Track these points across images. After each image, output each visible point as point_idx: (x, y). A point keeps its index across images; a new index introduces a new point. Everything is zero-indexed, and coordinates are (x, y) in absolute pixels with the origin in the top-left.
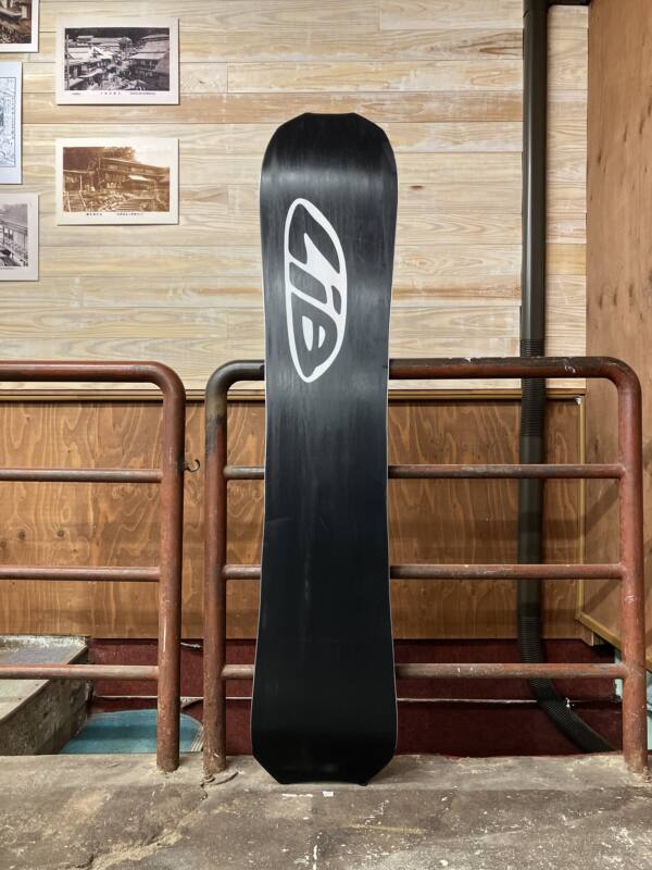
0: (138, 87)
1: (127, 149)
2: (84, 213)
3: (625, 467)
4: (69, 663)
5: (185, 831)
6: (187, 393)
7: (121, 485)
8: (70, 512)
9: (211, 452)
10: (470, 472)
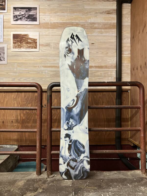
0: (30, 21)
1: (27, 34)
2: (17, 49)
3: (141, 106)
4: (15, 151)
5: (43, 189)
6: (43, 90)
7: (26, 111)
8: (14, 117)
9: (48, 103)
10: (106, 107)
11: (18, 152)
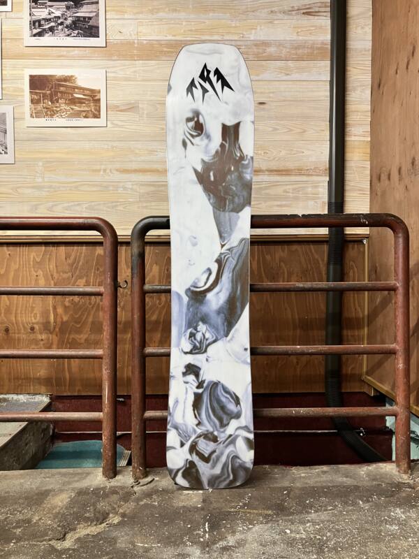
0: (78, 35)
1: (72, 76)
2: (43, 119)
3: (399, 285)
4: (41, 411)
5: (123, 515)
6: (119, 237)
7: (71, 298)
8: (38, 315)
9: (135, 276)
10: (299, 287)
11: (50, 415)
